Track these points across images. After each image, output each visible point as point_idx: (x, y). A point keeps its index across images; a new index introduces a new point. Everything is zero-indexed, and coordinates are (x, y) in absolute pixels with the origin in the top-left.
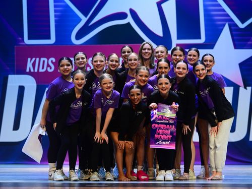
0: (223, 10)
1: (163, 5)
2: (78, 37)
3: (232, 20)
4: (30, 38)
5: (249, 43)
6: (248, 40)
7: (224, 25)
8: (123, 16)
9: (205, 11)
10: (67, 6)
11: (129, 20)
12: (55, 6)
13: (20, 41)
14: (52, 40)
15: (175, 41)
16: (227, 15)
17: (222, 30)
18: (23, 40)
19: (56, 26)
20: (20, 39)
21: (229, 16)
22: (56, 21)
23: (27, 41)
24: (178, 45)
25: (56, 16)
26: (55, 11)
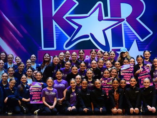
0: (133, 33)
1: (106, 31)
2: (67, 46)
3: (137, 38)
4: (44, 47)
5: (145, 48)
6: (145, 47)
7: (134, 40)
8: (87, 36)
9: (125, 34)
10: (62, 32)
11: (90, 38)
12: (56, 32)
13: (40, 49)
14: (55, 48)
15: (111, 48)
16: (135, 36)
17: (133, 42)
18: (41, 48)
19: (57, 42)
20: (40, 47)
21: (136, 36)
22: (56, 39)
23: (43, 49)
24: (113, 50)
25: (56, 37)
26: (56, 35)
